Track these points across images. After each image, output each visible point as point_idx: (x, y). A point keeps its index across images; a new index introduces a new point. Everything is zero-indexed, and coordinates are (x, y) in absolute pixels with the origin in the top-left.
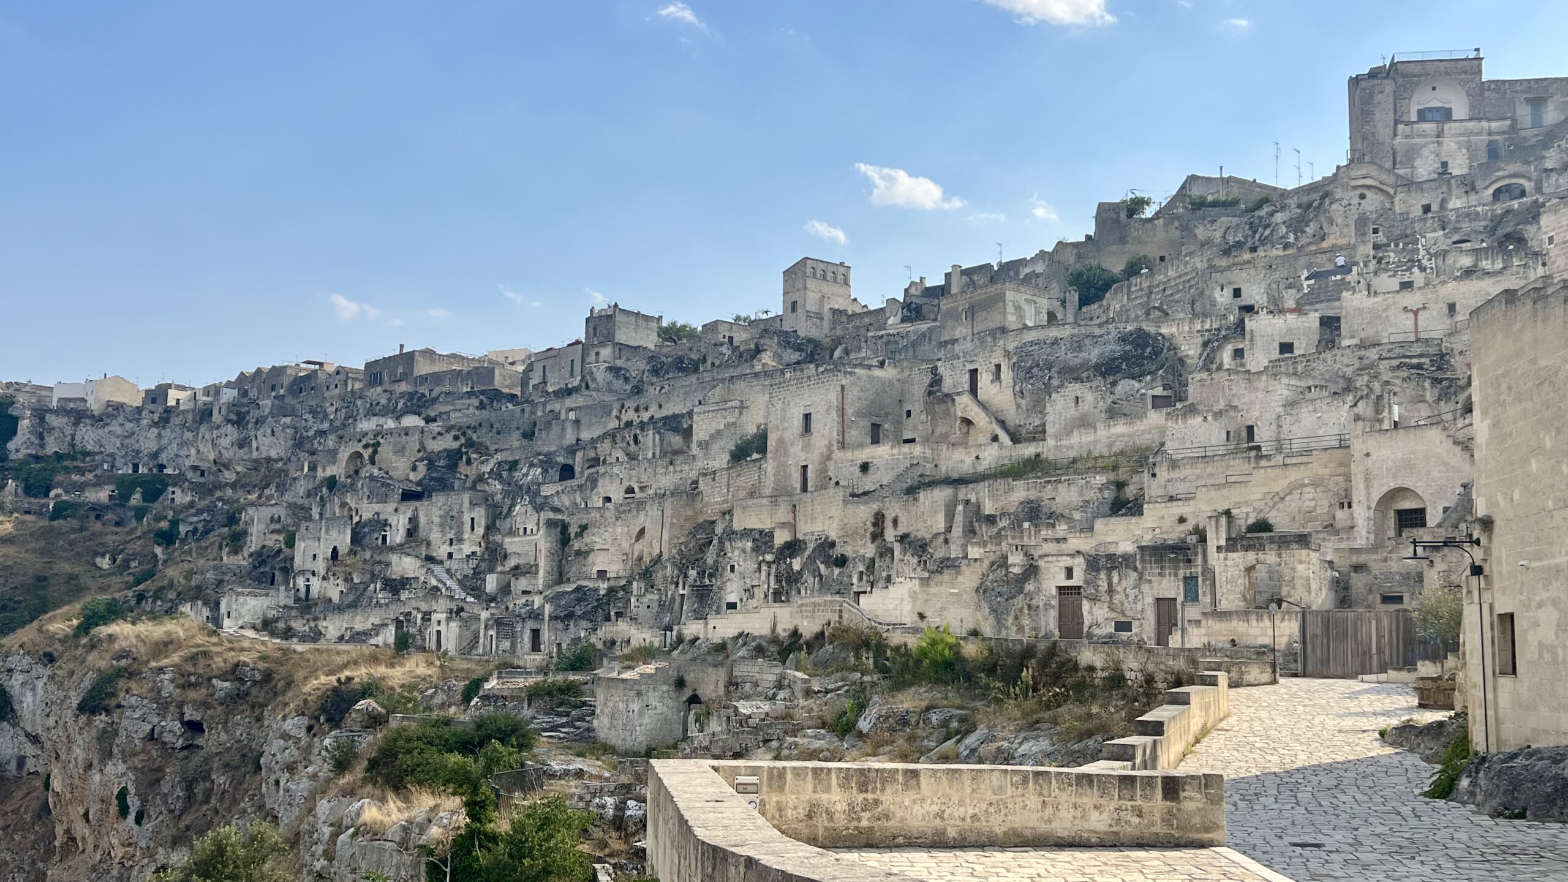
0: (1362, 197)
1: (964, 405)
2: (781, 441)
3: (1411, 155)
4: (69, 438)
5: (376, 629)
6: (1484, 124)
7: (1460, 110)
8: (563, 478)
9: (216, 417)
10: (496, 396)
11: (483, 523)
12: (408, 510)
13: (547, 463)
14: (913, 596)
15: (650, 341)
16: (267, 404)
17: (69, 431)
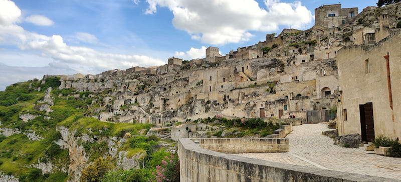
0: (318, 32)
1: (241, 74)
2: (206, 82)
3: (327, 23)
4: (71, 85)
5: (129, 120)
6: (341, 17)
7: (337, 15)
8: (164, 90)
9: (98, 81)
10: (151, 75)
11: (149, 99)
12: (135, 97)
13: (161, 88)
14: (232, 110)
15: (180, 64)
16: (108, 78)
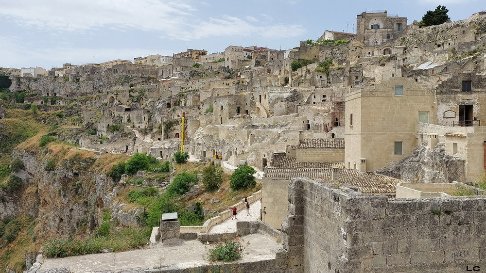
0: (356, 49)
1: (258, 104)
2: (216, 110)
3: (368, 37)
4: (27, 86)
6: (386, 29)
7: (381, 26)
8: (168, 107)
9: (70, 80)
10: (149, 78)
11: (147, 118)
12: (127, 114)
13: (163, 103)
16: (84, 77)
17: (27, 83)
